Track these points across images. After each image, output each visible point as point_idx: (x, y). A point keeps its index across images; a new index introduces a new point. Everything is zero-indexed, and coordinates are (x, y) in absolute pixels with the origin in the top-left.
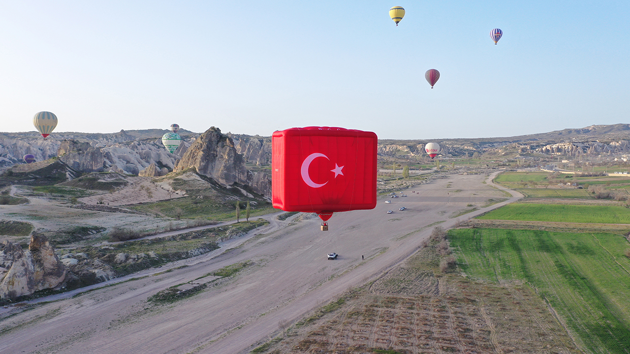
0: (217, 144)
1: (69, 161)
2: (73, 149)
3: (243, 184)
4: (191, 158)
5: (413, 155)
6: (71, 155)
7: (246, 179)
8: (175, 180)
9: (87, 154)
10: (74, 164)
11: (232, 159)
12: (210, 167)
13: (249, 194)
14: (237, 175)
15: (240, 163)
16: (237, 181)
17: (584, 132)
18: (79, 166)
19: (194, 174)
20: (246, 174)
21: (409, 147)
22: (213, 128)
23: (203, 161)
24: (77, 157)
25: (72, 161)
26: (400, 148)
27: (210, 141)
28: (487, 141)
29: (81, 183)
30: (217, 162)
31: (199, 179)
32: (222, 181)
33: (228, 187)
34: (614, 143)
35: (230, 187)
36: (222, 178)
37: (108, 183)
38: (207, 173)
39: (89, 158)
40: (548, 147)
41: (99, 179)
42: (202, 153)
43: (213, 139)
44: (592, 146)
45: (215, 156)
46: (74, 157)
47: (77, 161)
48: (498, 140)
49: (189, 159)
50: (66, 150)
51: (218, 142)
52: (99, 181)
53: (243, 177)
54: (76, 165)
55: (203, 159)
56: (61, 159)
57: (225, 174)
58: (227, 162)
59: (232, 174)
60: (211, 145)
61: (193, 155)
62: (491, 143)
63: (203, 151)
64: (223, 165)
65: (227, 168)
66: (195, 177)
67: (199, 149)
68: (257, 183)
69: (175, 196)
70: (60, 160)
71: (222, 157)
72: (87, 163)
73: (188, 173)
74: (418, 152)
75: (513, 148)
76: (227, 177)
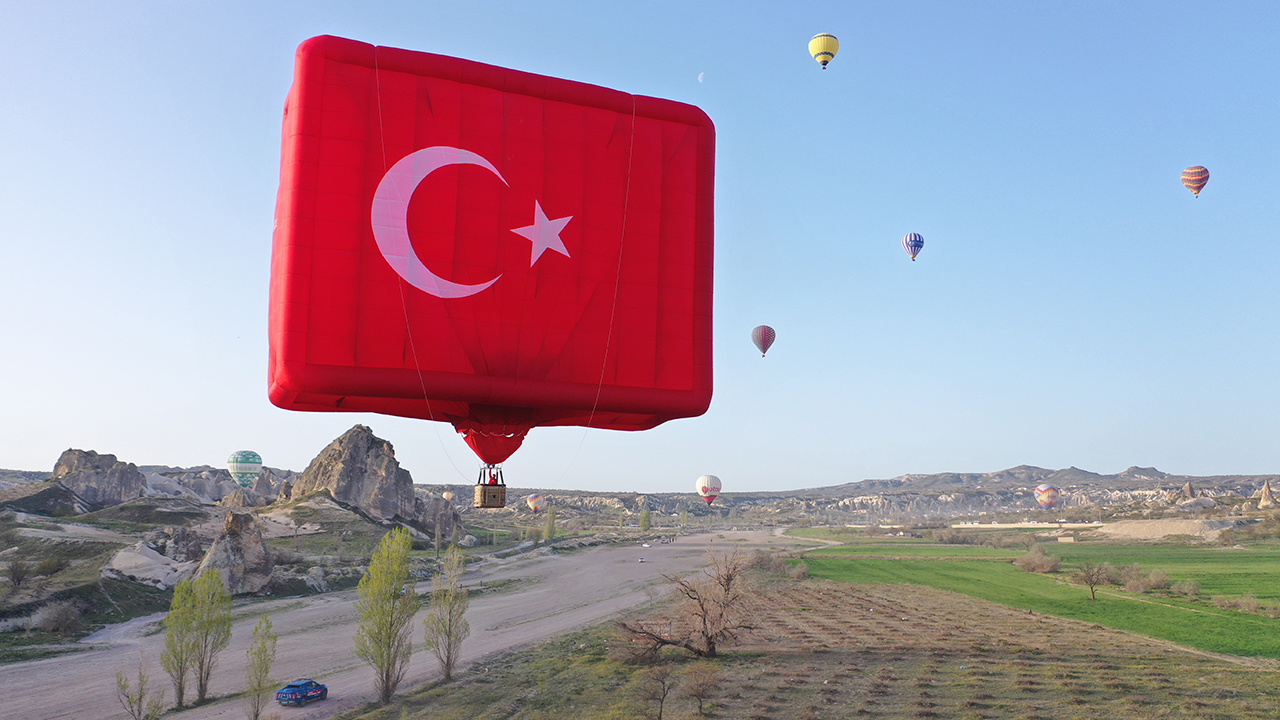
0: (368, 451)
1: (79, 485)
2: (85, 465)
3: (409, 519)
4: (320, 475)
5: (630, 513)
6: (82, 474)
7: (413, 510)
8: (296, 508)
9: (112, 474)
10: (86, 491)
11: (392, 476)
12: (354, 489)
13: (420, 533)
14: (399, 504)
15: (405, 484)
16: (399, 513)
17: (894, 486)
18: (96, 496)
19: (327, 500)
20: (414, 502)
21: (622, 500)
22: (359, 426)
23: (343, 480)
24: (93, 478)
25: (83, 486)
26: (607, 502)
27: (356, 448)
28: (745, 496)
29: (124, 514)
30: (366, 481)
31: (337, 507)
32: (374, 513)
33: (385, 522)
34: (944, 496)
35: (389, 522)
36: (376, 508)
37: (175, 513)
38: (349, 499)
39: (115, 481)
40: (847, 501)
41: (158, 507)
42: (341, 466)
43: (361, 443)
44: (913, 500)
45: (363, 472)
46: (88, 478)
47: (94, 485)
48: (762, 495)
49: (316, 478)
50: (71, 467)
51: (369, 449)
52: (158, 509)
53: (409, 508)
54: (90, 493)
55: (343, 475)
56: (63, 482)
57: (381, 501)
58: (385, 482)
59: (391, 501)
60: (357, 453)
61: (325, 468)
62: (751, 499)
63: (343, 462)
64: (378, 485)
65: (383, 490)
66: (329, 504)
67: (335, 459)
68: (435, 515)
69: (301, 531)
70: (60, 483)
71: (375, 473)
72: (111, 491)
73: (318, 499)
74: (637, 510)
75: (789, 505)
76: (383, 506)
